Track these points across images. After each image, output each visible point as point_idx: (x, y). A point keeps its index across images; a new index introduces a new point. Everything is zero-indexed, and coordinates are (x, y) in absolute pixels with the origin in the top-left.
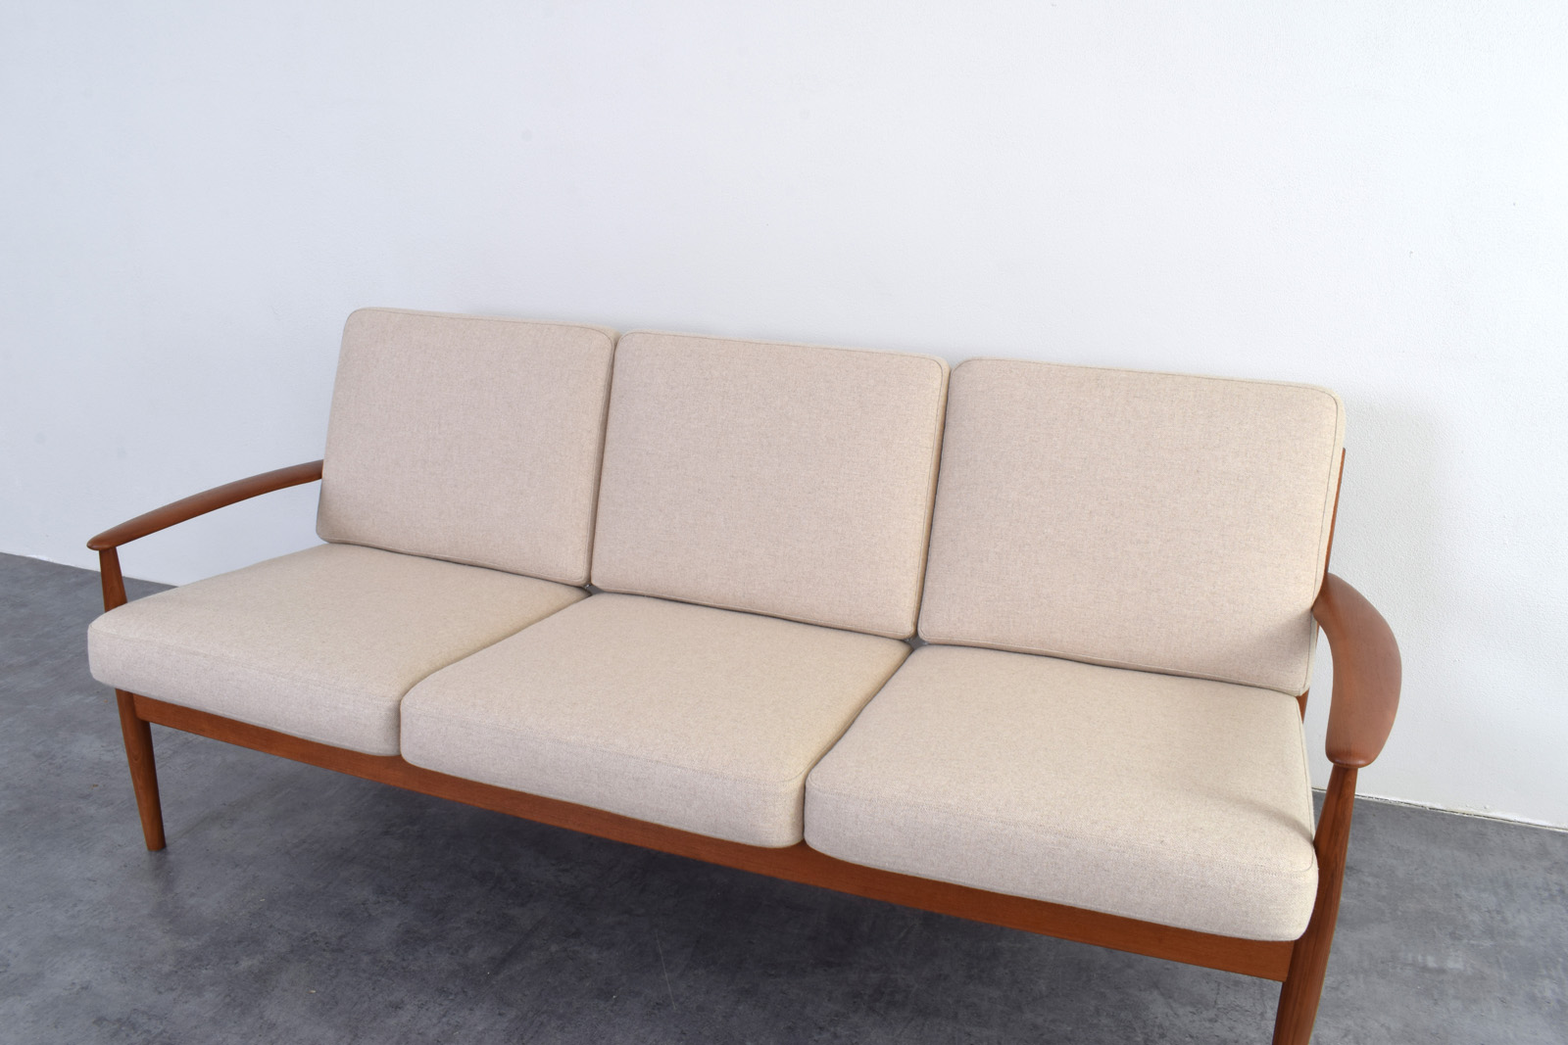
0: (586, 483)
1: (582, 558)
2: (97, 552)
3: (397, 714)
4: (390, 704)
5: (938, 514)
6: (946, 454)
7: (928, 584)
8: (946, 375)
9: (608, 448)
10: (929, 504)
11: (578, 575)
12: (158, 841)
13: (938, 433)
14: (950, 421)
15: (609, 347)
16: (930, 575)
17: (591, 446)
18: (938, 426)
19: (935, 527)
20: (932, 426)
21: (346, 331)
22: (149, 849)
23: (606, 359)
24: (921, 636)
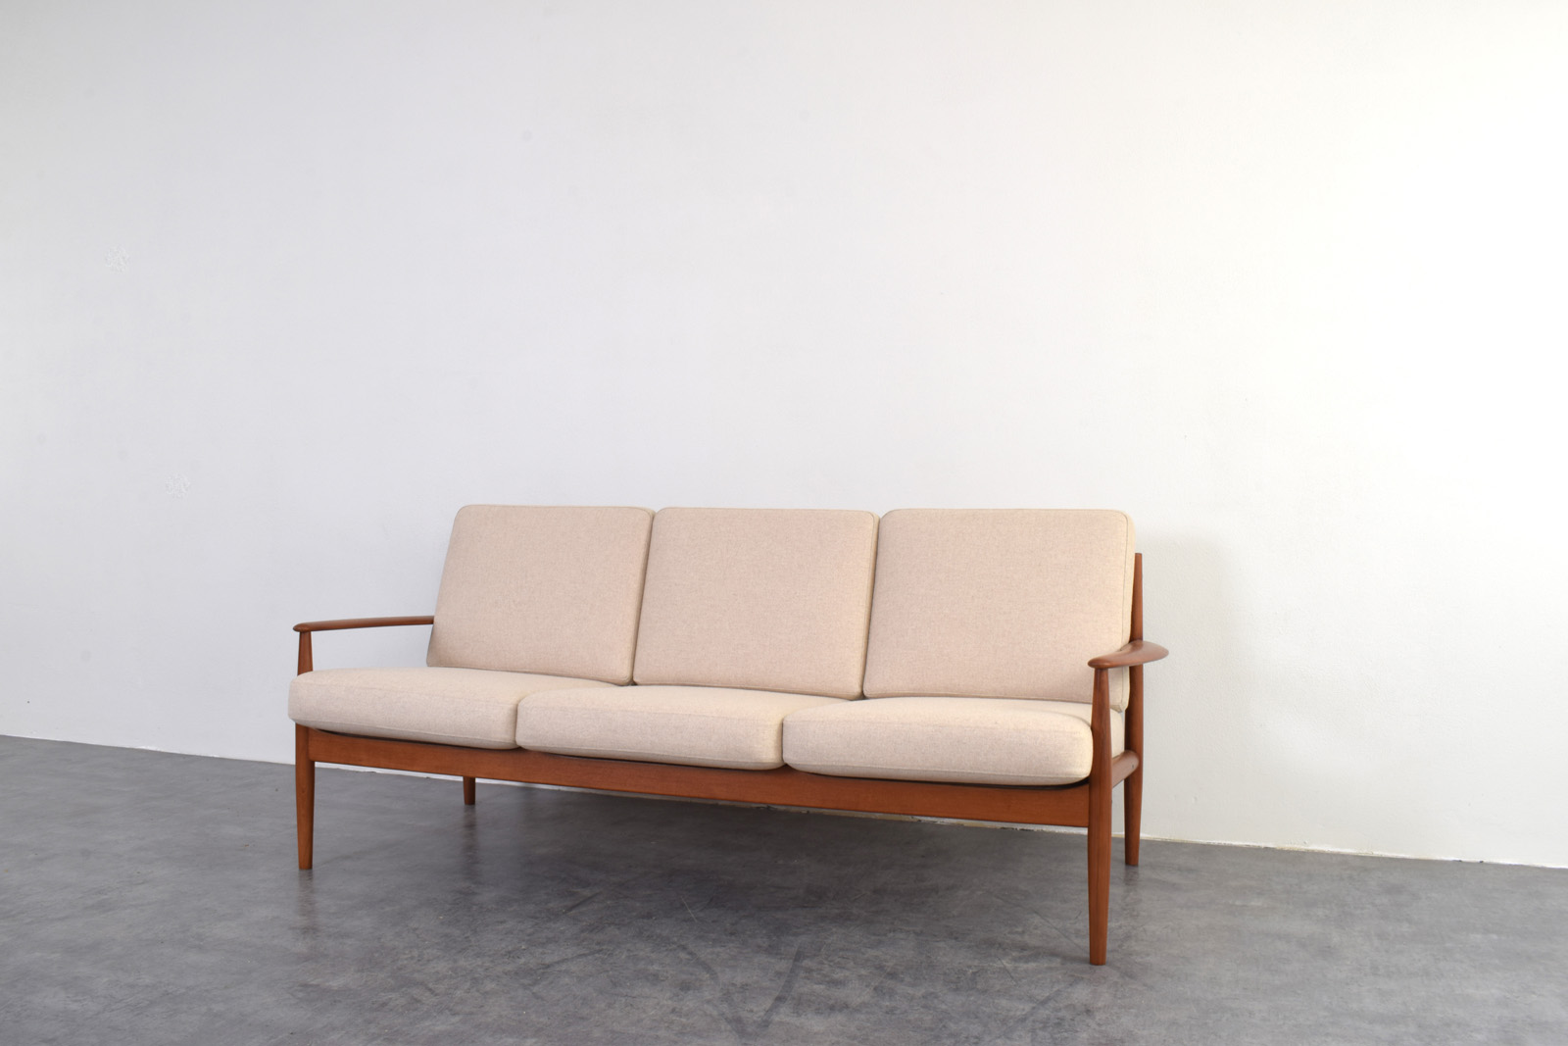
0: (631, 611)
1: (627, 663)
2: (298, 633)
3: (516, 712)
4: (511, 706)
5: (875, 610)
6: (879, 571)
7: (869, 657)
8: (877, 521)
9: (647, 585)
10: (868, 605)
11: (624, 673)
12: (307, 863)
13: (872, 558)
14: (880, 550)
15: (648, 519)
16: (870, 650)
17: (635, 586)
18: (873, 554)
19: (873, 619)
20: (869, 554)
21: (456, 520)
22: (301, 868)
23: (646, 526)
24: (865, 693)
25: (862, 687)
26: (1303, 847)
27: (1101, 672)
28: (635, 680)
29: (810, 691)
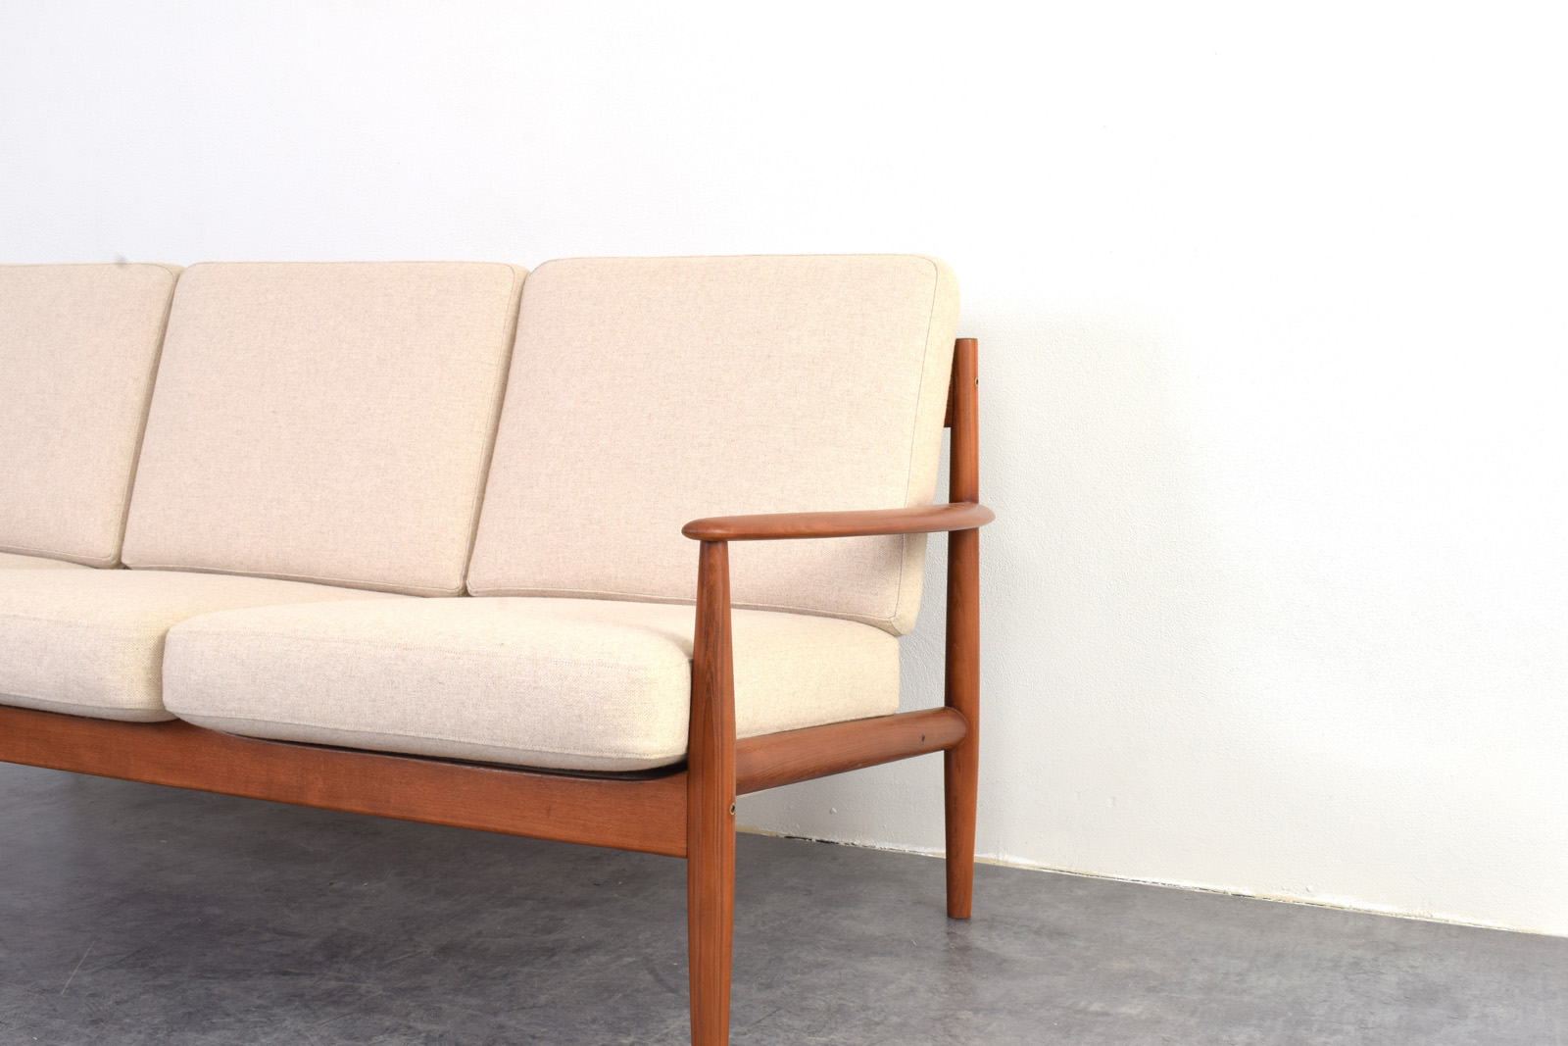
0: (126, 443)
17: (136, 397)
20: (499, 339)
23: (165, 295)
24: (469, 588)
25: (465, 577)
26: (1304, 898)
27: (709, 548)
28: (125, 560)
29: (380, 583)
